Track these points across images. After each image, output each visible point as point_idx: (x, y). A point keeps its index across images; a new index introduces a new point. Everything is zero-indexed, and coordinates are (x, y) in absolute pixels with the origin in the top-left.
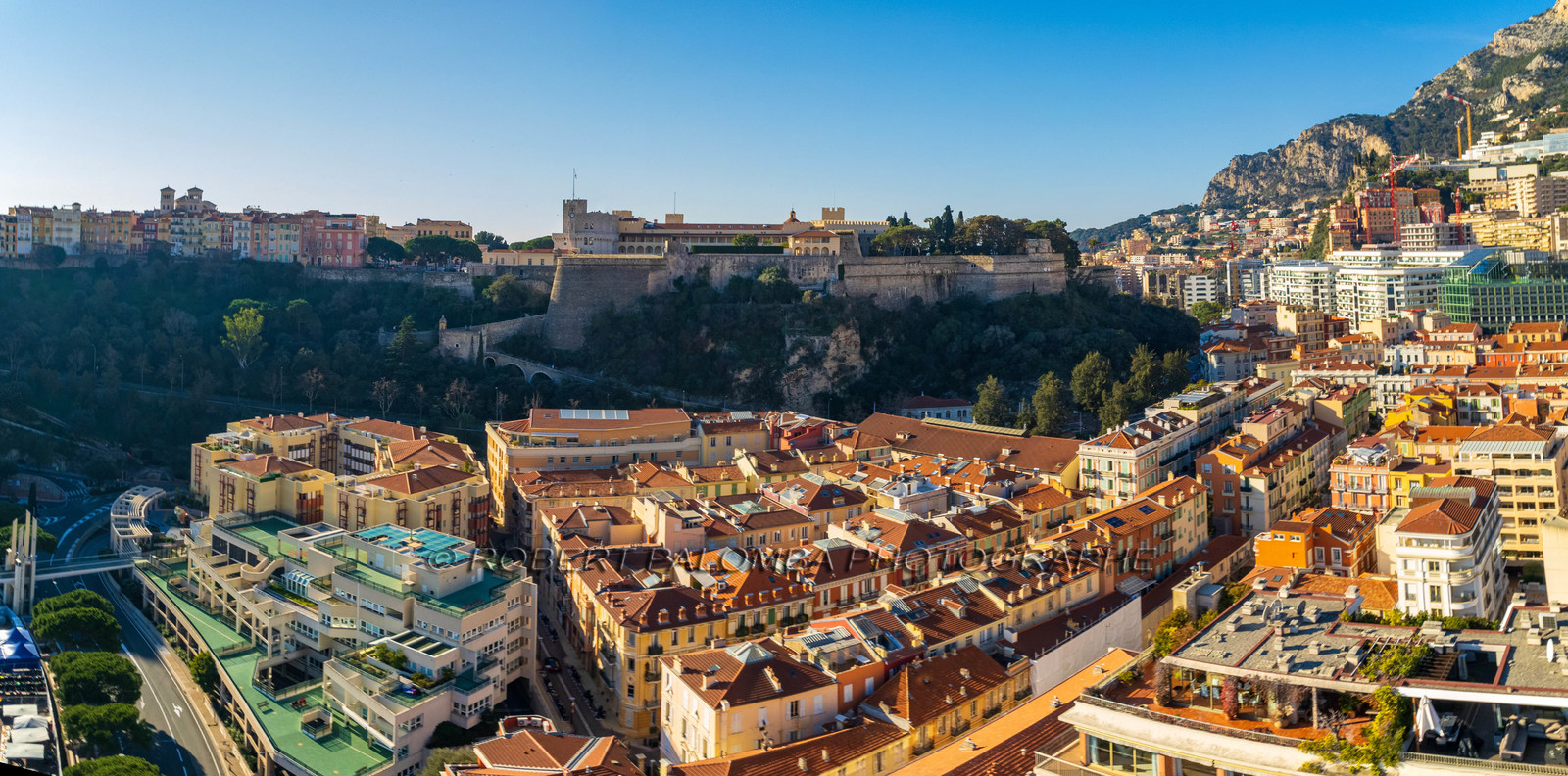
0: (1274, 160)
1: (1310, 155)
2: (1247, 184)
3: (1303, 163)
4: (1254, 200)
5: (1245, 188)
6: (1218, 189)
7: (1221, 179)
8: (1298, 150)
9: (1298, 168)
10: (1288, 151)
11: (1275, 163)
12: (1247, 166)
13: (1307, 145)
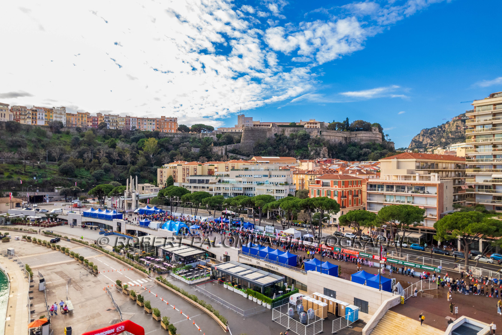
0: (440, 130)
1: (457, 126)
2: (428, 139)
3: (453, 130)
4: (431, 145)
5: (427, 141)
6: (415, 142)
7: (417, 138)
8: (451, 125)
9: (451, 132)
10: (447, 126)
11: (441, 131)
12: (428, 133)
13: (456, 122)
